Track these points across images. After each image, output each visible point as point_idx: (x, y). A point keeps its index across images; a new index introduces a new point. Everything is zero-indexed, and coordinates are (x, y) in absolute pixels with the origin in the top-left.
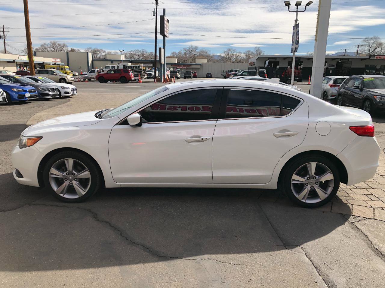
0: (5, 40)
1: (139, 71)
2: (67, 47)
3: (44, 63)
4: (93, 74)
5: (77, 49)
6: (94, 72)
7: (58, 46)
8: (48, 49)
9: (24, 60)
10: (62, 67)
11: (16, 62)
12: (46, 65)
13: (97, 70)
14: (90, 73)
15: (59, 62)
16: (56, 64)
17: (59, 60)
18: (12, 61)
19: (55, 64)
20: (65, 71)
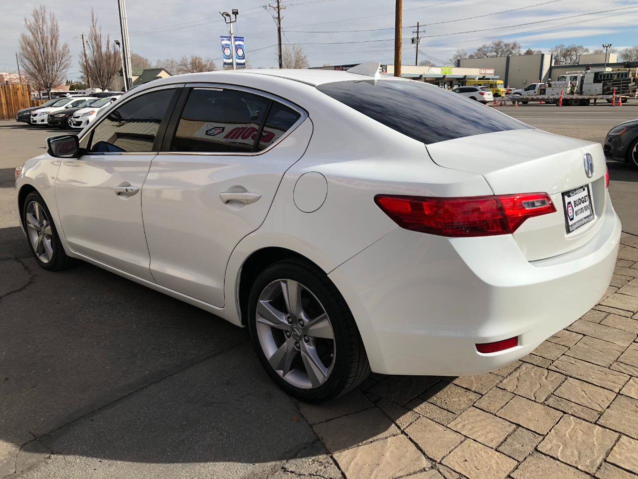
0: (418, 45)
1: (623, 83)
2: (519, 48)
3: (465, 76)
4: (531, 92)
5: (537, 50)
6: (534, 89)
7: (504, 47)
8: (488, 54)
9: (436, 75)
10: (493, 83)
11: (425, 78)
12: (468, 81)
13: (540, 85)
14: (526, 90)
15: (492, 74)
16: (486, 77)
17: (492, 71)
18: (419, 76)
19: (483, 78)
20: (496, 89)
